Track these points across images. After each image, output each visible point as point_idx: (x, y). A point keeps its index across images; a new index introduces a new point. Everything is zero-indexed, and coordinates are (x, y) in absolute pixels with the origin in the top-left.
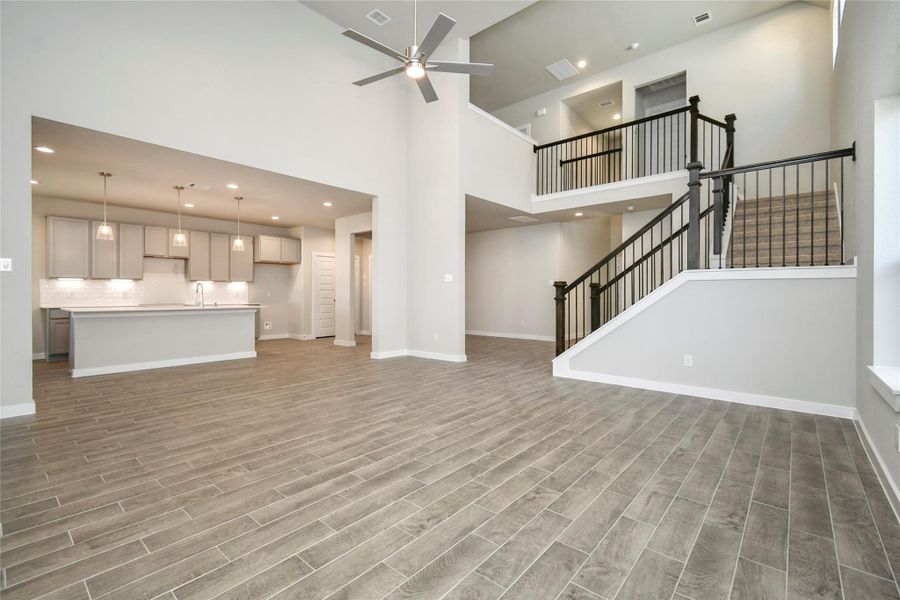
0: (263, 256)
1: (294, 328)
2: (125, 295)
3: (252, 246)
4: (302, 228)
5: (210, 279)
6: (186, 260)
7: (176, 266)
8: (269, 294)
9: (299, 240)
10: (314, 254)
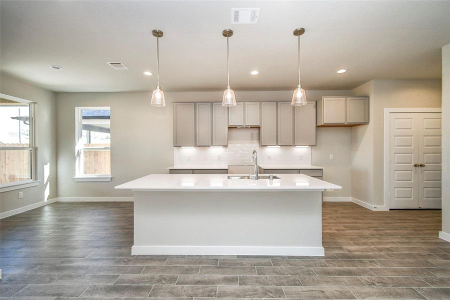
0: (327, 119)
1: (357, 190)
2: (219, 158)
3: (315, 110)
4: (372, 81)
5: (277, 144)
6: (259, 128)
7: (252, 134)
8: (331, 157)
9: (366, 97)
10: (387, 111)
